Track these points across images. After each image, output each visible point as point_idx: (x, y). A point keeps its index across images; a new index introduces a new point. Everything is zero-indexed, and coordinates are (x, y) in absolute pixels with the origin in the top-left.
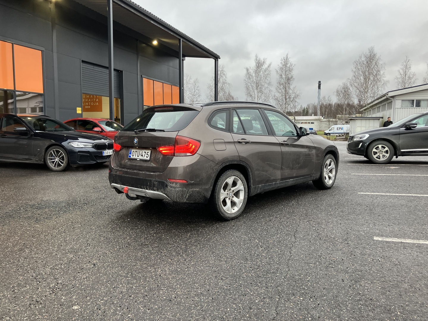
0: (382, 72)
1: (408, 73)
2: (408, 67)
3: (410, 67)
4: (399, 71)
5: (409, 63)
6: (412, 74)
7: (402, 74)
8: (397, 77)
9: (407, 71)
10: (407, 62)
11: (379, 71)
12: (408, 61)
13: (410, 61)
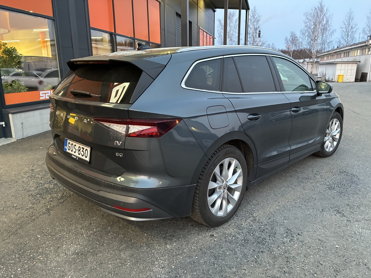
0: (329, 22)
1: (351, 24)
2: (351, 18)
3: (353, 18)
4: (344, 22)
5: (352, 15)
6: (355, 24)
7: (346, 24)
8: (342, 27)
9: (350, 21)
10: (350, 14)
11: (327, 21)
12: (352, 13)
13: (353, 13)
